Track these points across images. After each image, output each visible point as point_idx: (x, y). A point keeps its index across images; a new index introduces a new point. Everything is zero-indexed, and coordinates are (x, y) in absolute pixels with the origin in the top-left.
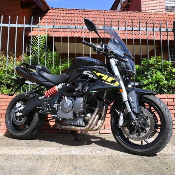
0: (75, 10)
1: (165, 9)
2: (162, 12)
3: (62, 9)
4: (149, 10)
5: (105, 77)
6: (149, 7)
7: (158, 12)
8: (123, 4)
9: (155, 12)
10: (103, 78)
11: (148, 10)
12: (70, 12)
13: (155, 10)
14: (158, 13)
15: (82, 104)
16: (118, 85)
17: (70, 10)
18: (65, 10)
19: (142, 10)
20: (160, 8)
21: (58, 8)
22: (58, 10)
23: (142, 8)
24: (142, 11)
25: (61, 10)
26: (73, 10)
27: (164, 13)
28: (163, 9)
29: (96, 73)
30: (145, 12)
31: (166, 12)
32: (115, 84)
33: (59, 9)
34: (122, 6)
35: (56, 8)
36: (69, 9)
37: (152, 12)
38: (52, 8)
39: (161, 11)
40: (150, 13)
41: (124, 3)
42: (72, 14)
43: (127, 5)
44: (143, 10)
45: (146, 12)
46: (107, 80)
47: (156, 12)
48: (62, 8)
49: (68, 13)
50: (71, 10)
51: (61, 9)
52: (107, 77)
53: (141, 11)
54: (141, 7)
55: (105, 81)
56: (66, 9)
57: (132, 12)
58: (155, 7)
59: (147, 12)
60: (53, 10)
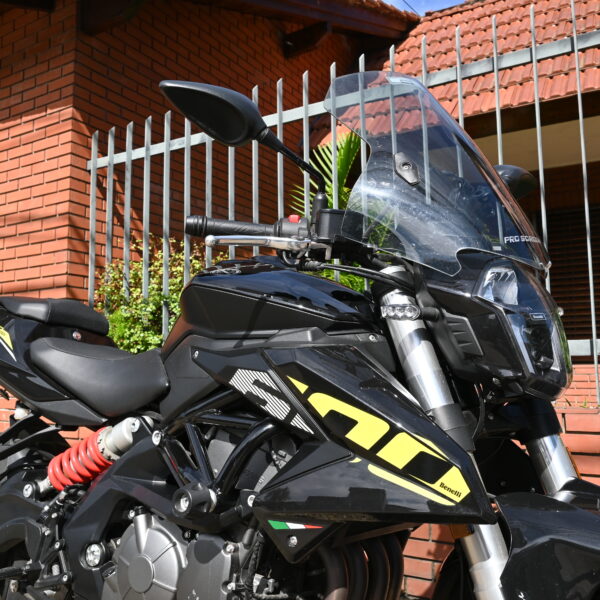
3: (467, 4)
5: (367, 429)
10: (352, 435)
15: (226, 583)
16: (458, 500)
21: (450, 8)
22: (451, 15)
25: (461, 12)
29: (308, 393)
32: (436, 486)
33: (455, 10)
35: (442, 11)
38: (428, 14)
46: (382, 454)
51: (462, 6)
52: (385, 428)
55: (371, 455)
60: (431, 21)
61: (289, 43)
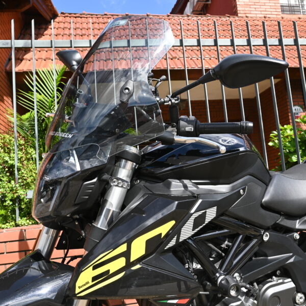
0: (110, 16)
1: (280, 10)
2: (275, 16)
3: (84, 14)
4: (252, 12)
6: (251, 6)
7: (268, 16)
8: (197, 4)
9: (263, 16)
11: (249, 12)
12: (101, 20)
13: (263, 13)
14: (269, 18)
17: (99, 16)
18: (89, 16)
19: (238, 12)
20: (272, 7)
21: (75, 14)
22: (76, 17)
23: (238, 9)
24: (239, 15)
25: (81, 18)
26: (105, 16)
27: (280, 17)
28: (277, 10)
30: (244, 15)
31: (283, 16)
33: (77, 15)
34: (194, 7)
35: (70, 14)
36: (97, 15)
37: (258, 15)
38: (62, 13)
39: (273, 13)
40: (255, 18)
41: (199, 2)
42: (104, 23)
43: (203, 6)
44: (241, 12)
45: (247, 17)
47: (265, 15)
48: (84, 12)
49: (98, 22)
50: (102, 15)
51: (81, 14)
53: (237, 15)
54: (235, 6)
56: (92, 15)
57: (220, 17)
58: (262, 7)
59: (247, 15)
60: (65, 17)
61: (3, 3)
